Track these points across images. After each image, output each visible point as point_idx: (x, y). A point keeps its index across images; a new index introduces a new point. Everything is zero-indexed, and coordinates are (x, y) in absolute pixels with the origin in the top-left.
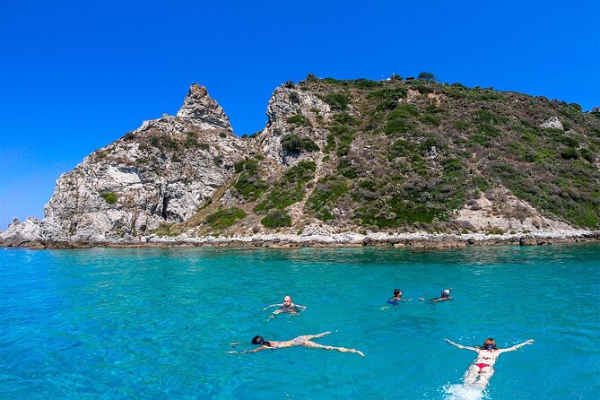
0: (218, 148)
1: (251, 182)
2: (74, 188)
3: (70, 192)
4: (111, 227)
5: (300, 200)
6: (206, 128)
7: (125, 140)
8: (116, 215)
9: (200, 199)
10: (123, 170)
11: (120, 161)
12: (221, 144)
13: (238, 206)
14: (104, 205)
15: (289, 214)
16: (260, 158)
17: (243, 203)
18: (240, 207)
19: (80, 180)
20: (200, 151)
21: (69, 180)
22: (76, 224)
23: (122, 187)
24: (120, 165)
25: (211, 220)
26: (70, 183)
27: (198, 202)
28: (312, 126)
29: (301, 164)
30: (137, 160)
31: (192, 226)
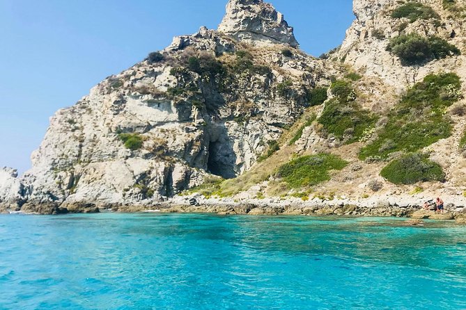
0: (282, 72)
1: (346, 114)
2: (77, 128)
3: (70, 134)
4: (132, 182)
5: (446, 135)
6: (262, 46)
7: (149, 63)
8: (140, 165)
9: (261, 144)
10: (150, 103)
11: (144, 91)
12: (285, 67)
13: (328, 150)
14: (123, 150)
15: (432, 158)
16: (354, 77)
17: (337, 146)
18: (334, 152)
19: (86, 117)
20: (257, 76)
21: (70, 117)
22: (78, 177)
23: (149, 127)
24: (146, 97)
25: (285, 172)
26: (71, 122)
27: (260, 149)
28: (439, 17)
29: (431, 78)
30: (170, 90)
31: (256, 182)
